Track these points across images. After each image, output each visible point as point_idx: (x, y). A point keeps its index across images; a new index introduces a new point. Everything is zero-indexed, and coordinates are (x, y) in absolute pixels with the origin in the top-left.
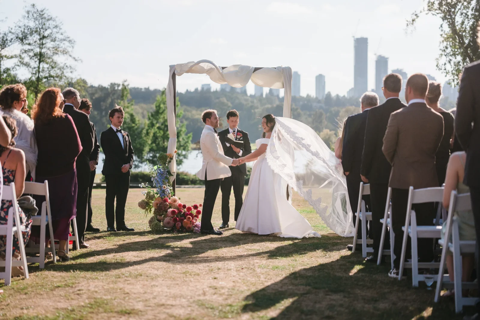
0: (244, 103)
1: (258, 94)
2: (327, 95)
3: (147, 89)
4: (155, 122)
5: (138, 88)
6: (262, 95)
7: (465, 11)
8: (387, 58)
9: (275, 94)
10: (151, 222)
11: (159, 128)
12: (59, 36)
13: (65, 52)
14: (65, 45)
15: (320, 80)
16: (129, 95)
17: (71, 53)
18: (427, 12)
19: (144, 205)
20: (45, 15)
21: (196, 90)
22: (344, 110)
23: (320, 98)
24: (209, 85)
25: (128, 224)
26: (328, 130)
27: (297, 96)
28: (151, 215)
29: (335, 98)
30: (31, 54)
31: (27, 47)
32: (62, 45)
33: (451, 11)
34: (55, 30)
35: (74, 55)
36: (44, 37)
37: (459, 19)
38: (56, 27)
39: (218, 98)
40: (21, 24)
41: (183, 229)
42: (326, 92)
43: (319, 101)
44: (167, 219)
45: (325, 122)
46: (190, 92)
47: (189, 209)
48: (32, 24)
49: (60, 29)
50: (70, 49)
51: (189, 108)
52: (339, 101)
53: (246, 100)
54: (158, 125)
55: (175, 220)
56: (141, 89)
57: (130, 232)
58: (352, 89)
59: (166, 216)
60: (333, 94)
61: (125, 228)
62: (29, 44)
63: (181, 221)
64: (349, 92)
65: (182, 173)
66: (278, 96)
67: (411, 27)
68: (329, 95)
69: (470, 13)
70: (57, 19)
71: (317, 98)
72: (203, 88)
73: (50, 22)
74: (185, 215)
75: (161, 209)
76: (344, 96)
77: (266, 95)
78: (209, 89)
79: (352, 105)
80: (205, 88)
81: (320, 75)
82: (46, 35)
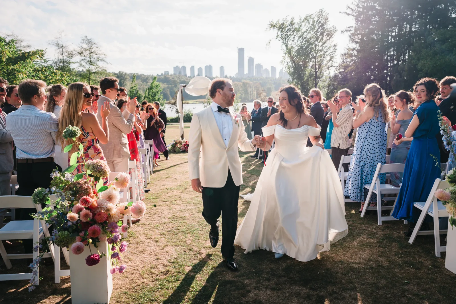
6: (194, 76)
8: (254, 58)
12: (99, 52)
13: (102, 60)
14: (102, 57)
15: (222, 69)
16: (129, 77)
17: (105, 61)
20: (92, 42)
30: (86, 61)
31: (83, 58)
32: (100, 56)
34: (97, 49)
35: (107, 62)
38: (97, 47)
39: (173, 78)
40: (80, 46)
42: (225, 75)
44: (182, 147)
46: (159, 75)
48: (85, 46)
49: (99, 48)
50: (105, 59)
55: (185, 148)
58: (237, 73)
60: (228, 76)
62: (84, 56)
64: (236, 75)
70: (97, 44)
72: (165, 73)
73: (94, 45)
76: (233, 77)
78: (168, 74)
79: (237, 81)
80: (166, 73)
81: (222, 67)
82: (92, 52)
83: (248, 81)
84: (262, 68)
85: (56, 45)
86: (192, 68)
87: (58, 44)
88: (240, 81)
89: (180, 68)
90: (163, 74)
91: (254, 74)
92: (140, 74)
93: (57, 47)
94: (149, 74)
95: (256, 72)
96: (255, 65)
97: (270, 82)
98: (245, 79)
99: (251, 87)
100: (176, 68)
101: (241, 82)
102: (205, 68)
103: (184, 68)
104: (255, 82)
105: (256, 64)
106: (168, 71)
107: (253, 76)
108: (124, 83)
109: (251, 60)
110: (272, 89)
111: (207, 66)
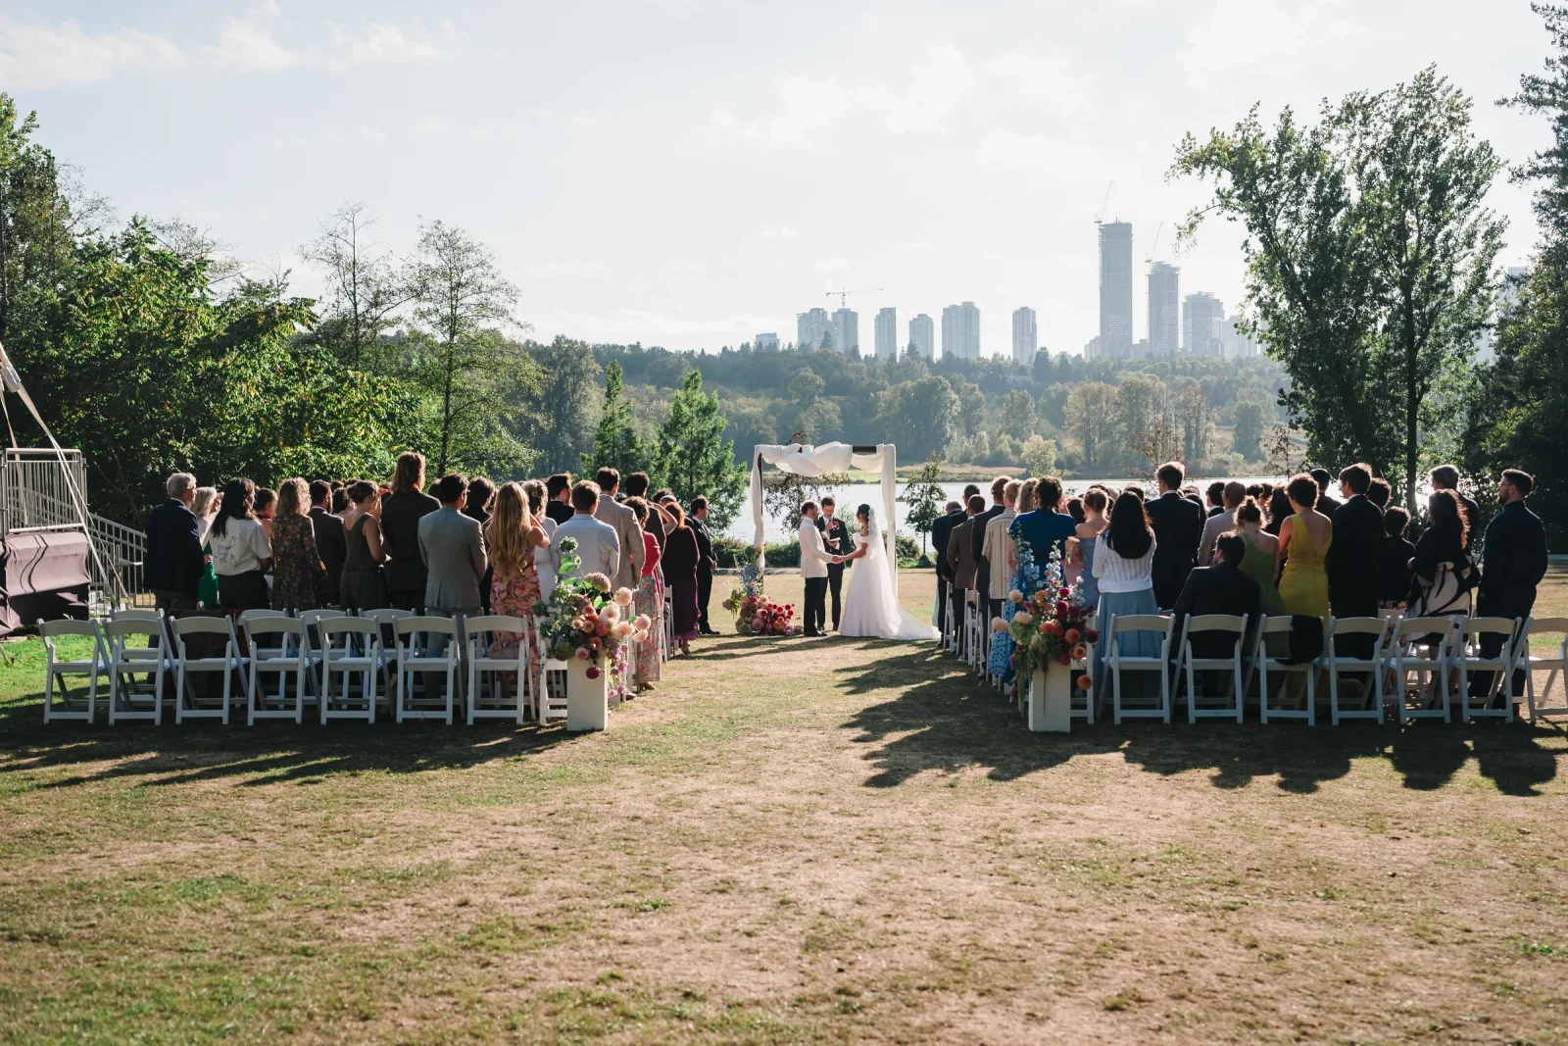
0: (853, 376)
1: (884, 357)
2: (1038, 354)
3: (636, 348)
4: (671, 443)
5: (615, 347)
6: (893, 357)
7: (1293, 209)
8: (1177, 269)
9: (923, 355)
10: (738, 624)
11: (681, 454)
12: (488, 282)
13: (501, 313)
14: (499, 300)
15: (1024, 321)
16: (596, 366)
17: (511, 315)
18: (1218, 209)
19: (729, 605)
20: (460, 243)
21: (745, 347)
22: (1078, 389)
23: (1024, 362)
24: (775, 335)
25: (713, 627)
26: (1039, 438)
27: (973, 358)
28: (738, 616)
29: (1057, 361)
30: (435, 318)
31: (425, 306)
32: (492, 299)
33: (1265, 209)
34: (479, 270)
35: (518, 318)
36: (459, 285)
37: (1282, 224)
38: (482, 263)
39: (795, 368)
40: (414, 261)
41: (774, 632)
42: (1038, 348)
43: (1022, 371)
44: (756, 621)
45: (1033, 418)
46: (732, 353)
47: (780, 609)
48: (434, 261)
49: (490, 267)
50: (509, 307)
51: (729, 391)
52: (1067, 369)
53: (858, 370)
54: (679, 448)
55: (765, 621)
56: (623, 348)
57: (717, 635)
58: (1097, 338)
59: (754, 617)
60: (1053, 353)
61: (710, 632)
62: (431, 299)
63: (772, 622)
64: (1089, 347)
65: (728, 543)
66: (928, 360)
67: (1186, 241)
68: (1042, 356)
69: (1305, 211)
70: (482, 248)
71: (1015, 362)
72: (759, 345)
73: (471, 255)
74: (776, 616)
75: (749, 609)
76: (1079, 356)
77: (902, 357)
78: (775, 345)
79: (1097, 378)
80: (765, 345)
81: (1024, 310)
82: (463, 281)
83: (1147, 379)
84: (1221, 314)
85: (329, 258)
86: (886, 318)
87: (339, 257)
88: (1110, 379)
89: (830, 317)
90: (752, 345)
91: (1181, 344)
92: (645, 346)
93: (333, 269)
94: (684, 348)
95: (1185, 333)
96: (1181, 299)
97: (1255, 378)
98: (1135, 368)
99: (1157, 406)
100: (811, 319)
101: (1115, 383)
102: (943, 318)
103: (848, 319)
104: (1180, 379)
105: (1187, 298)
106: (771, 331)
107: (1172, 353)
108: (574, 391)
109: (1164, 279)
110: (1263, 415)
111: (953, 308)
